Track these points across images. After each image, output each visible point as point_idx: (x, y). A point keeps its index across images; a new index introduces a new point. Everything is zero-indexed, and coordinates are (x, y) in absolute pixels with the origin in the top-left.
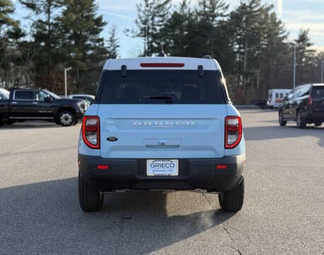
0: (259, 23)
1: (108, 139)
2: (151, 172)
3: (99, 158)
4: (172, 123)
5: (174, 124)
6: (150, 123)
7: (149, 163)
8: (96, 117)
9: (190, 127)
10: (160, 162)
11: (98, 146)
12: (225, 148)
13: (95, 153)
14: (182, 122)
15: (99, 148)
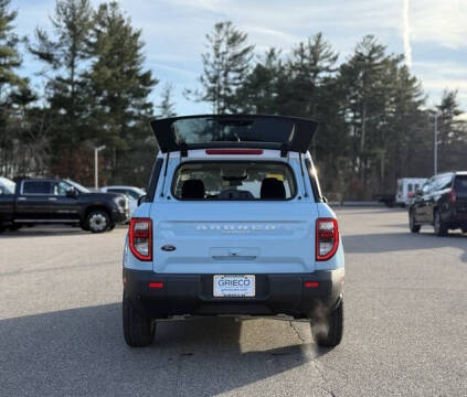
0: (383, 81)
1: (163, 249)
2: (218, 291)
3: (151, 273)
4: (246, 228)
5: (250, 229)
6: (218, 228)
7: (216, 279)
8: (148, 220)
9: (270, 232)
10: (232, 279)
11: (149, 258)
12: (317, 260)
13: (146, 266)
14: (260, 226)
15: (151, 260)
